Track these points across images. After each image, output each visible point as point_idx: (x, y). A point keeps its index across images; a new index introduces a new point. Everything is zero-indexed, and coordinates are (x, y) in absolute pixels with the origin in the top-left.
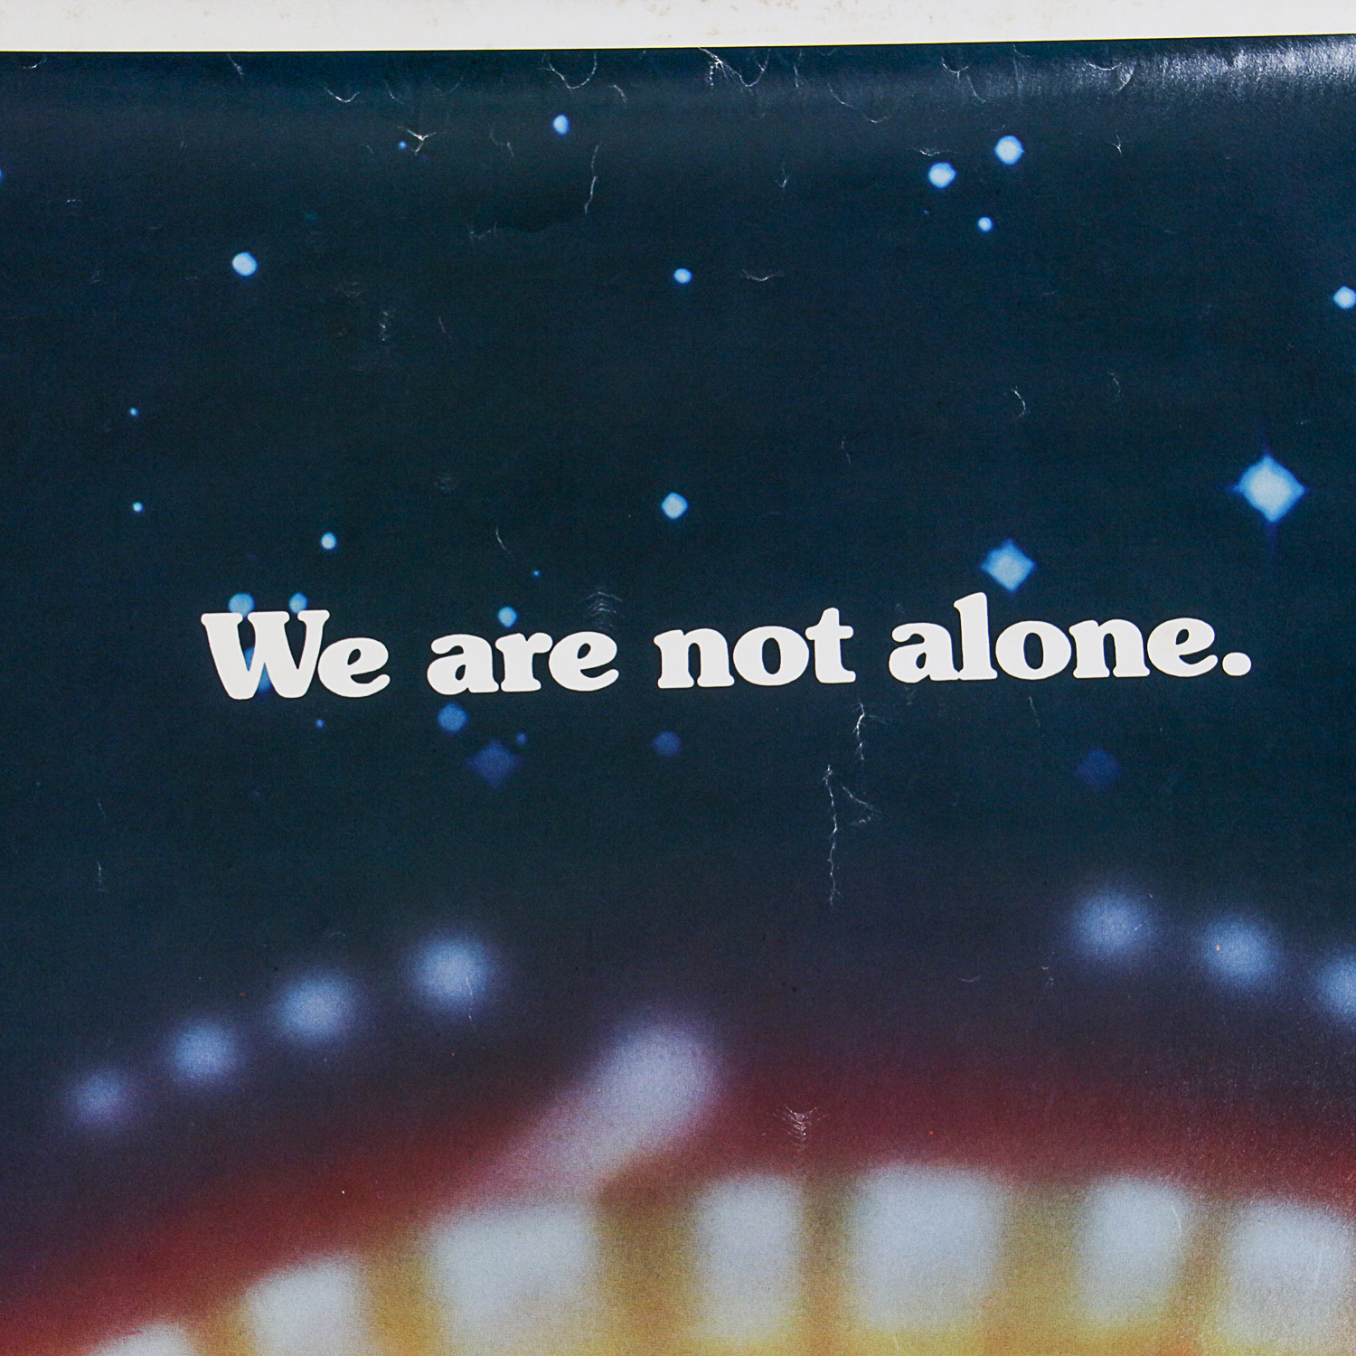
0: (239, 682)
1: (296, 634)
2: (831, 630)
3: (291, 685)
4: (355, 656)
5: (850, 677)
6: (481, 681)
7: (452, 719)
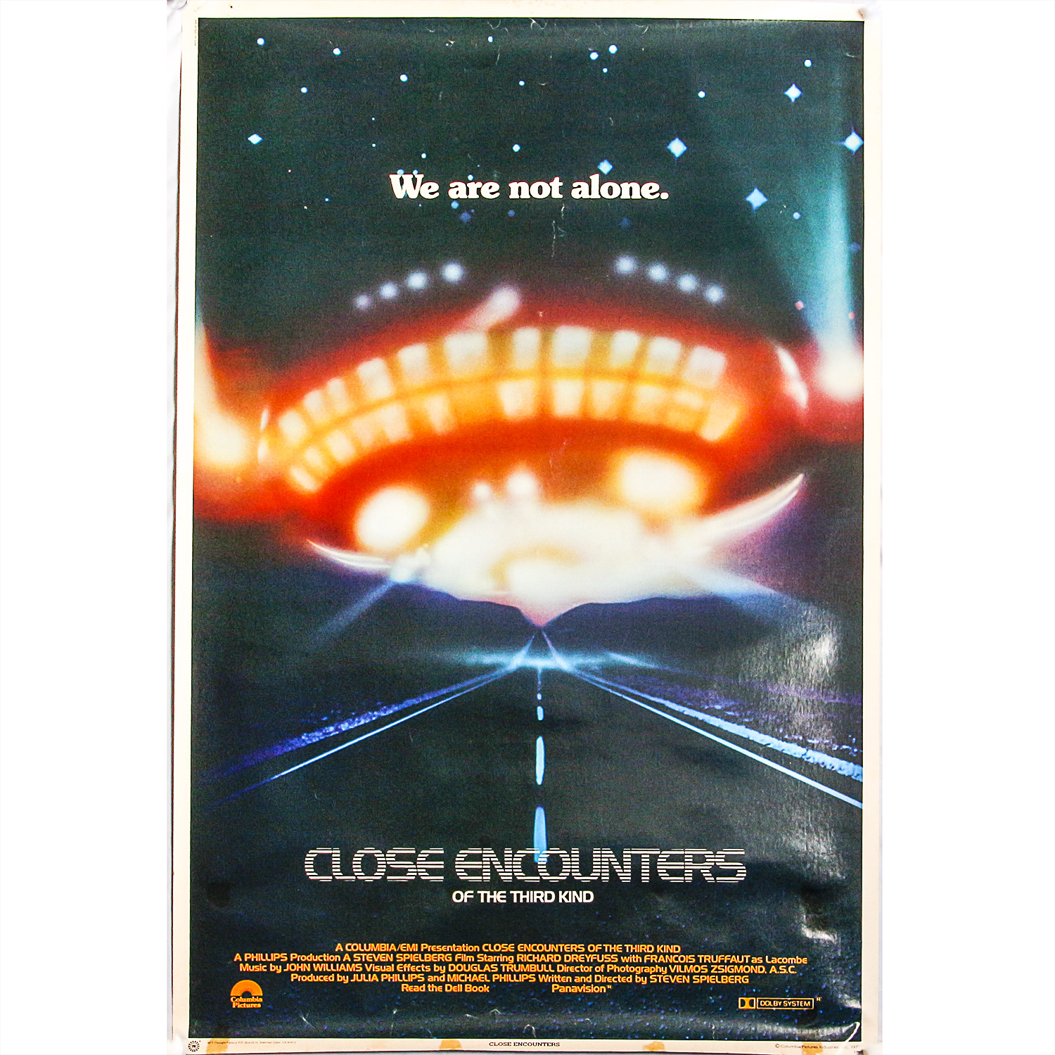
0: (399, 194)
1: (414, 181)
2: (557, 183)
3: (413, 195)
4: (430, 187)
5: (561, 196)
6: (463, 195)
7: (455, 205)
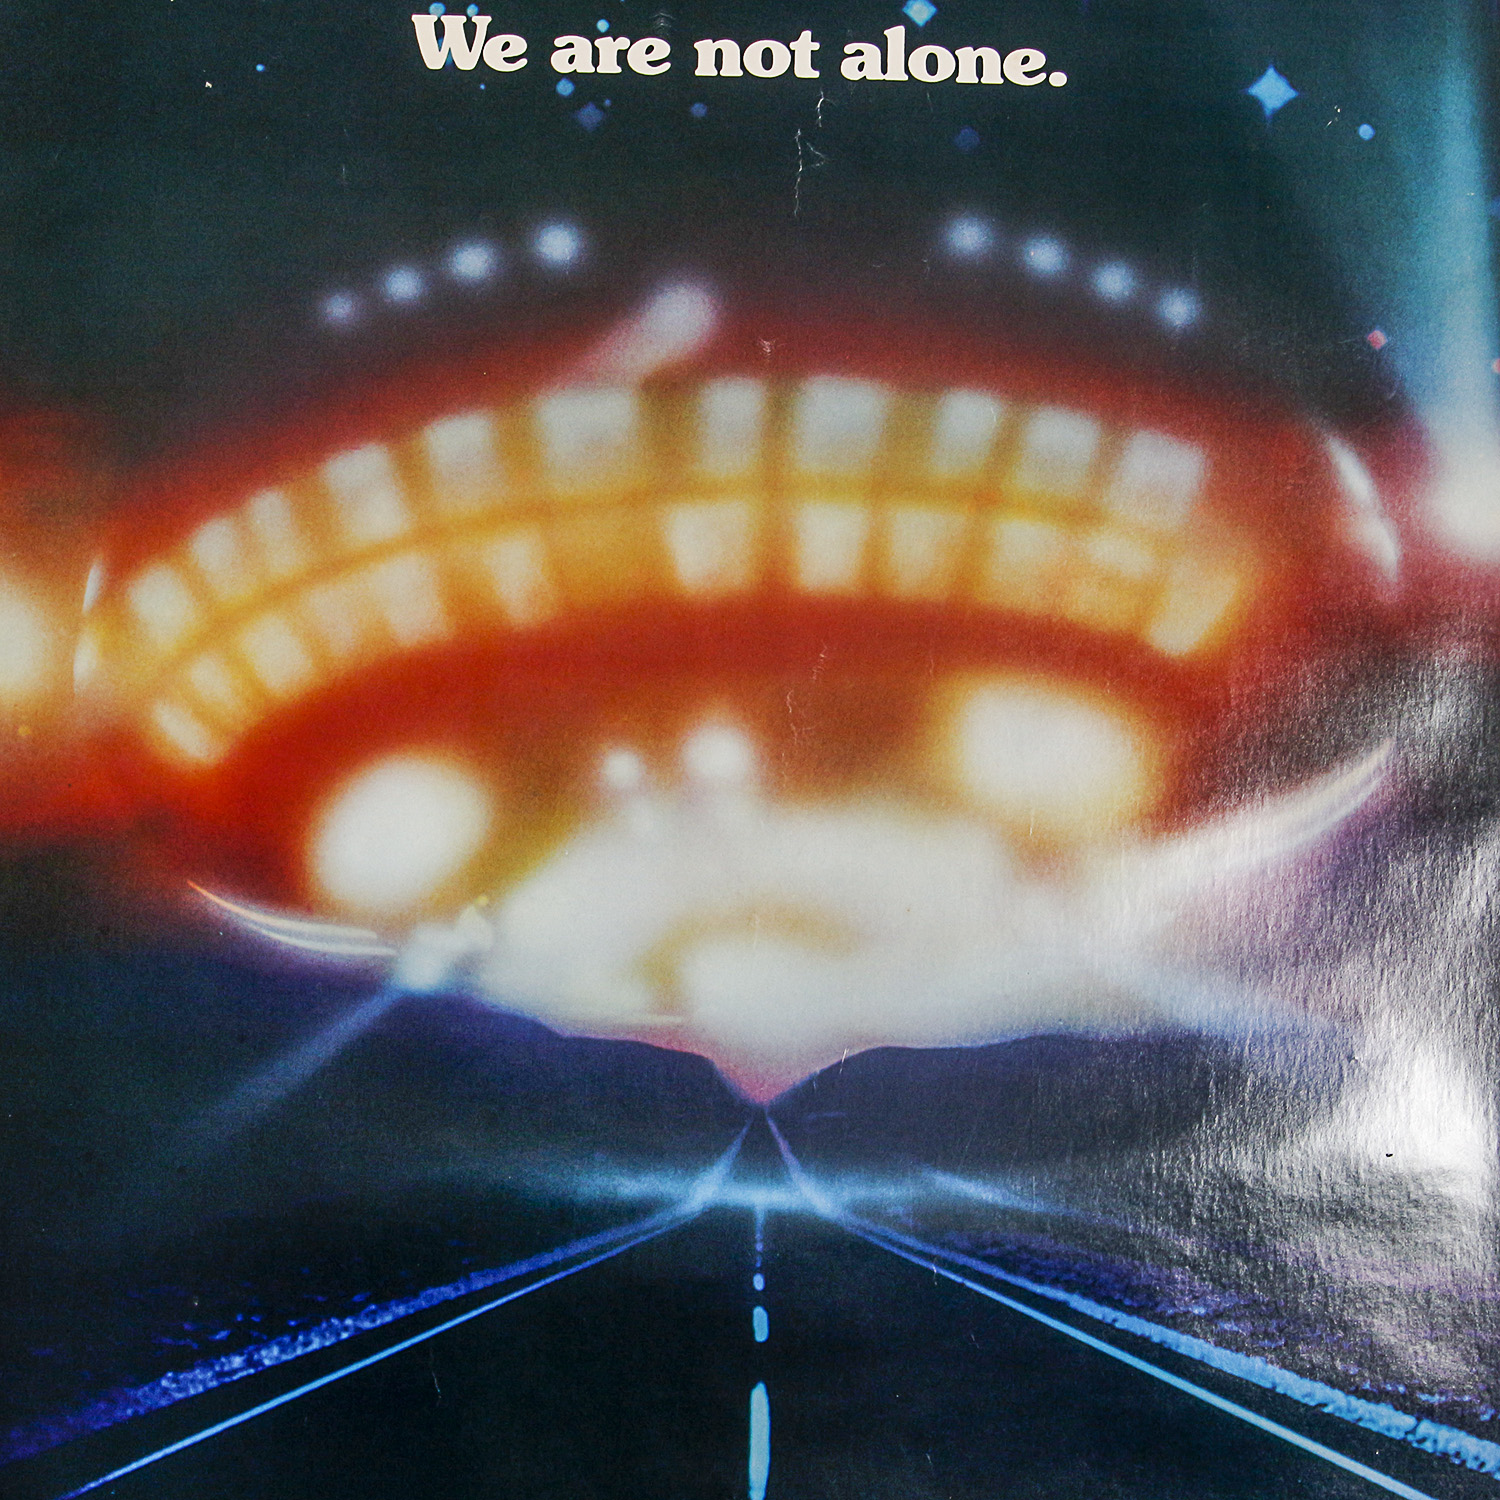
0: (434, 60)
1: (470, 30)
2: (806, 44)
3: (466, 62)
4: (506, 46)
5: (816, 74)
6: (584, 66)
7: (565, 88)
